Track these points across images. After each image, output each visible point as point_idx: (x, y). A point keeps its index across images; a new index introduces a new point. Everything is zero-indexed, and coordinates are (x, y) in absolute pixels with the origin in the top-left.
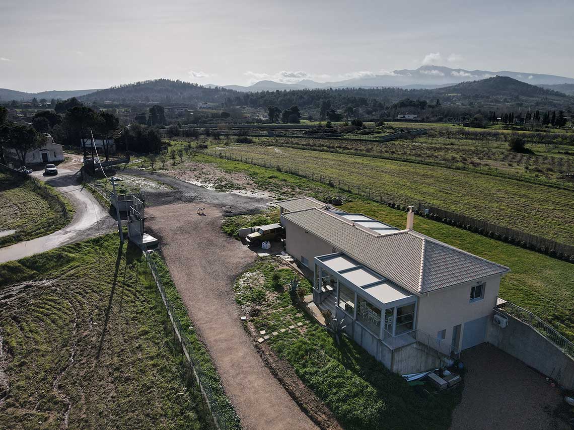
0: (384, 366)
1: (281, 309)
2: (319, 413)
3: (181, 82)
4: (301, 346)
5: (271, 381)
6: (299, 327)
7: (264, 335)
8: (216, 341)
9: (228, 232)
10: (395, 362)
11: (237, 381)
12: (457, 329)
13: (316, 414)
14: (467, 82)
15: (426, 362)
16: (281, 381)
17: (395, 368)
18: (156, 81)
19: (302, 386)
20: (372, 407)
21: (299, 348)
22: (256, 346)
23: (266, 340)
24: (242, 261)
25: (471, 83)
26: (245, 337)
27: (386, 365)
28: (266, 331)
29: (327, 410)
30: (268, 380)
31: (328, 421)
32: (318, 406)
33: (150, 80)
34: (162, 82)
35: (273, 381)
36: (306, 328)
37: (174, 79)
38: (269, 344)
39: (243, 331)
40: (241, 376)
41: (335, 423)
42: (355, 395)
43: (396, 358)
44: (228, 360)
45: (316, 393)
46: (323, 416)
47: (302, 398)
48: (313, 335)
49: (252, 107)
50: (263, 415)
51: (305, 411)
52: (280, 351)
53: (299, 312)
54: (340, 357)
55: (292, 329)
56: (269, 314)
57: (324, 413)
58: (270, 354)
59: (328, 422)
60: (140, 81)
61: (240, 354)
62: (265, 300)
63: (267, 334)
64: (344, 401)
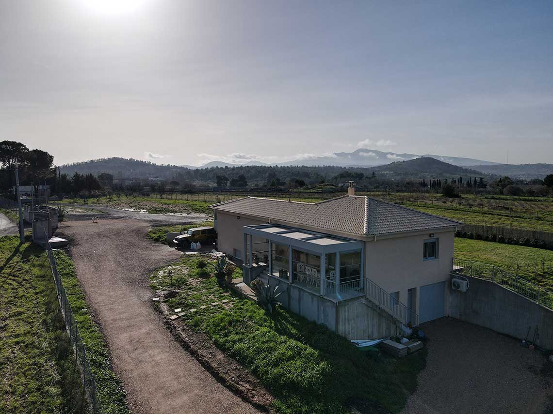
0: (327, 328)
1: (204, 291)
2: (241, 383)
3: (134, 160)
4: (224, 318)
5: (179, 354)
6: (224, 303)
7: (179, 312)
8: (114, 320)
9: (154, 238)
10: (341, 320)
11: (133, 356)
12: (412, 292)
13: (238, 384)
14: (397, 162)
15: (379, 326)
16: (193, 353)
17: (342, 329)
18: (109, 159)
19: (220, 356)
20: (313, 369)
21: (222, 320)
22: (167, 323)
23: (180, 317)
24: (165, 258)
25: (401, 162)
26: (153, 315)
27: (329, 327)
28: (182, 309)
29: (251, 378)
30: (176, 353)
31: (253, 390)
32: (240, 375)
33: (103, 158)
34: (115, 160)
35: (183, 354)
36: (233, 304)
37: (127, 157)
38: (184, 320)
39: (152, 311)
40: (140, 351)
41: (263, 391)
42: (291, 358)
43: (342, 315)
44: (126, 337)
45: (238, 361)
46: (248, 386)
47: (220, 369)
48: (241, 309)
49: (202, 180)
50: (162, 388)
51: (221, 380)
52: (196, 325)
53: (226, 292)
54: (273, 325)
55: (215, 306)
56: (188, 295)
57: (248, 382)
58: (184, 329)
59: (253, 392)
60: (94, 159)
61: (143, 331)
62: (186, 285)
63: (184, 311)
64: (276, 365)
